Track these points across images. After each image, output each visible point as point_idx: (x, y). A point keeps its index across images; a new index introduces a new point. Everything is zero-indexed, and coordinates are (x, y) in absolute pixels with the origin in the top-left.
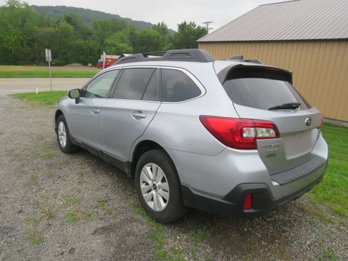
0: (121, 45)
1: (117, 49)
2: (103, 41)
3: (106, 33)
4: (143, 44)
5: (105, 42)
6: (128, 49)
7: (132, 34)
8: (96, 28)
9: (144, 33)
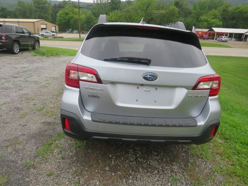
0: (213, 21)
1: (208, 24)
2: (198, 18)
3: (202, 11)
4: (233, 18)
5: (199, 19)
6: (219, 23)
7: (224, 11)
8: (195, 8)
9: (237, 9)
